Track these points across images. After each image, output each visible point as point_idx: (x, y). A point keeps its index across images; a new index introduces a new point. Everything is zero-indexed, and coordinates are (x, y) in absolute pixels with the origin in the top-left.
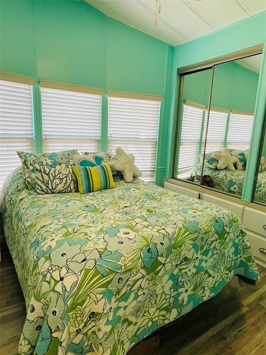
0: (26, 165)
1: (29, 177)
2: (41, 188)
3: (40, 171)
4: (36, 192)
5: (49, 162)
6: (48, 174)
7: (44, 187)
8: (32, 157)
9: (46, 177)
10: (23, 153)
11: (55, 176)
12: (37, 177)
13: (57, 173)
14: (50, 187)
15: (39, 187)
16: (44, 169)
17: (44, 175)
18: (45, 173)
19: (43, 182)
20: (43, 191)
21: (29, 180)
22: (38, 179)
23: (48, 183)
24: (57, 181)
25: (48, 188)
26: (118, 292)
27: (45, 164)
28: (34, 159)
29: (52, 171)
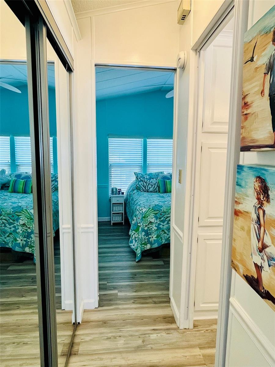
0: (137, 179)
1: (138, 184)
2: (143, 189)
3: (143, 181)
4: (140, 191)
5: (148, 177)
6: (146, 183)
7: (144, 189)
8: (140, 175)
9: (145, 184)
10: (136, 173)
11: (149, 184)
12: (141, 184)
13: (150, 182)
14: (147, 189)
15: (142, 189)
16: (144, 180)
17: (144, 183)
18: (145, 182)
19: (144, 186)
20: (143, 190)
21: (138, 185)
22: (142, 185)
23: (146, 187)
24: (150, 186)
25: (146, 189)
26: (160, 218)
27: (145, 178)
28: (141, 176)
29: (148, 181)
